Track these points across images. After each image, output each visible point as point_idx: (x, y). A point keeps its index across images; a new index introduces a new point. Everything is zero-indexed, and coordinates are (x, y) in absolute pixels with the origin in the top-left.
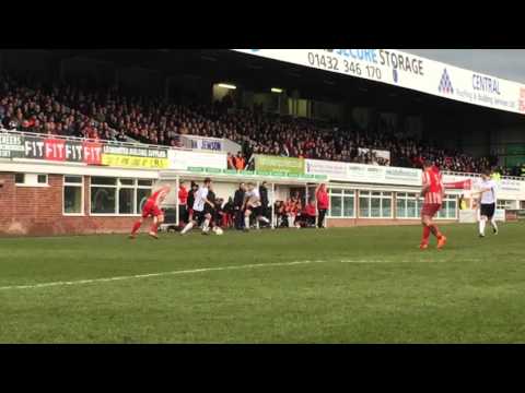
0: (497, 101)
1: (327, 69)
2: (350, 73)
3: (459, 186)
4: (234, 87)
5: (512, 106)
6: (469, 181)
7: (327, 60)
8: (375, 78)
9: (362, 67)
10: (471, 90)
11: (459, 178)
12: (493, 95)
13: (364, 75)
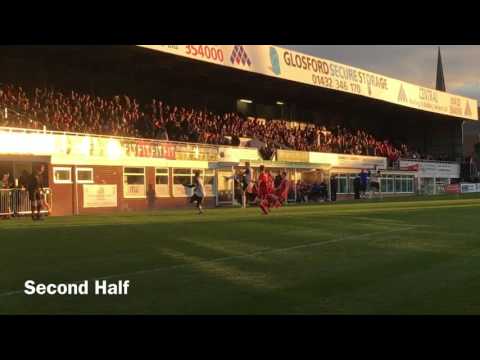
0: (436, 108)
1: (325, 86)
2: (340, 89)
3: (411, 169)
4: (250, 102)
5: (446, 110)
6: (417, 165)
7: (325, 80)
8: (357, 93)
9: (348, 84)
10: (419, 100)
11: (410, 164)
12: (433, 103)
13: (350, 91)
